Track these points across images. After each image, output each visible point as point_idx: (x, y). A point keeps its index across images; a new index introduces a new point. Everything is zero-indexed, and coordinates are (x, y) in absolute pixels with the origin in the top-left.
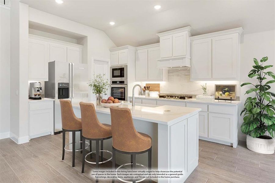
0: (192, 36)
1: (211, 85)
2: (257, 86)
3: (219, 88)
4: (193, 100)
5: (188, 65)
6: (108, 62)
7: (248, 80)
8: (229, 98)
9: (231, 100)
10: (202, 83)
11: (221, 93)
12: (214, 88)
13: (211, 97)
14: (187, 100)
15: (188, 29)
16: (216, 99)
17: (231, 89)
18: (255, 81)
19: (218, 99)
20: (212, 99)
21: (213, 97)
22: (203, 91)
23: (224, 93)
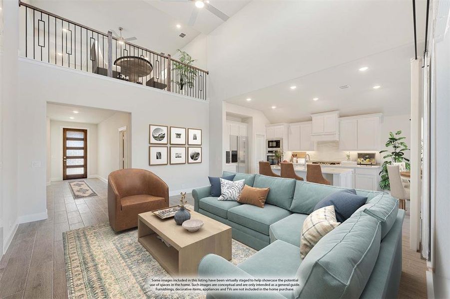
0: (340, 117)
1: (354, 154)
2: (393, 153)
3: (360, 156)
4: (340, 165)
5: (338, 140)
6: (264, 135)
7: (385, 148)
8: (370, 163)
9: (371, 165)
10: (347, 153)
11: (363, 159)
12: (357, 156)
13: (354, 162)
14: (336, 165)
15: (338, 112)
16: (358, 164)
17: (372, 156)
18: (391, 149)
19: (360, 164)
20: (354, 164)
21: (356, 163)
22: (347, 158)
23: (365, 160)
